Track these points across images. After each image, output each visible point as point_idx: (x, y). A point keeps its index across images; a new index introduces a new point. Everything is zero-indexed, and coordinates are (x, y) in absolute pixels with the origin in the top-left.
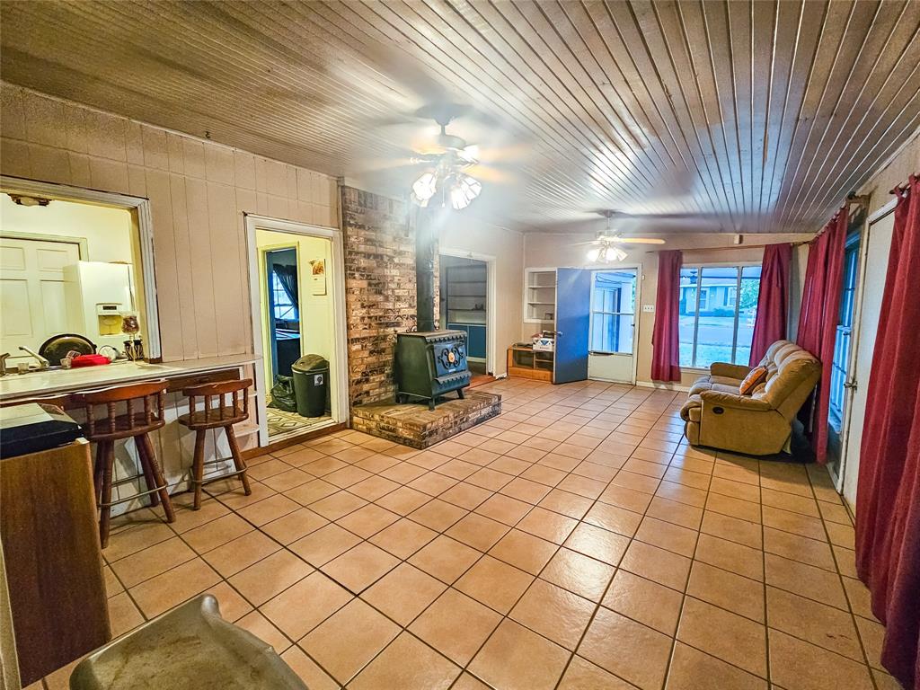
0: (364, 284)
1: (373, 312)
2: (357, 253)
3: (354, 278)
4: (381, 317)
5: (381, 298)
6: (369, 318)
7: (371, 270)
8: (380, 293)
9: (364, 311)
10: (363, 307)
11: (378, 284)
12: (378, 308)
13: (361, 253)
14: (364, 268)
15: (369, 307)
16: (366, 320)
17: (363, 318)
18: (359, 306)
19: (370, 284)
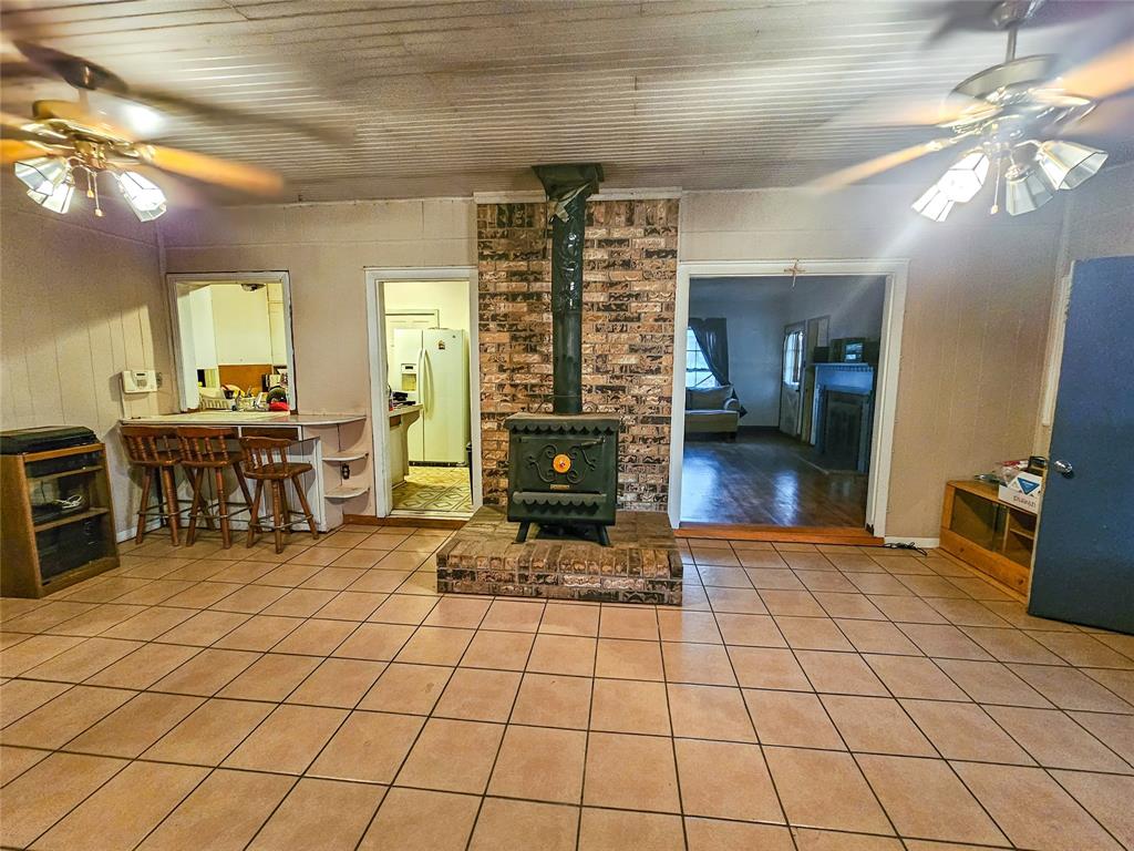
0: (505, 337)
1: (519, 378)
2: (494, 296)
3: (488, 330)
4: (533, 386)
5: (536, 357)
6: (512, 385)
7: (518, 317)
8: (534, 350)
9: (504, 376)
10: (502, 369)
11: (531, 337)
12: (529, 372)
13: (501, 294)
14: (505, 315)
15: (513, 370)
16: (507, 390)
17: (501, 386)
18: (495, 369)
19: (514, 338)
